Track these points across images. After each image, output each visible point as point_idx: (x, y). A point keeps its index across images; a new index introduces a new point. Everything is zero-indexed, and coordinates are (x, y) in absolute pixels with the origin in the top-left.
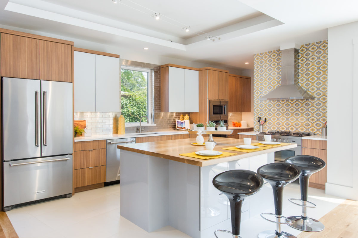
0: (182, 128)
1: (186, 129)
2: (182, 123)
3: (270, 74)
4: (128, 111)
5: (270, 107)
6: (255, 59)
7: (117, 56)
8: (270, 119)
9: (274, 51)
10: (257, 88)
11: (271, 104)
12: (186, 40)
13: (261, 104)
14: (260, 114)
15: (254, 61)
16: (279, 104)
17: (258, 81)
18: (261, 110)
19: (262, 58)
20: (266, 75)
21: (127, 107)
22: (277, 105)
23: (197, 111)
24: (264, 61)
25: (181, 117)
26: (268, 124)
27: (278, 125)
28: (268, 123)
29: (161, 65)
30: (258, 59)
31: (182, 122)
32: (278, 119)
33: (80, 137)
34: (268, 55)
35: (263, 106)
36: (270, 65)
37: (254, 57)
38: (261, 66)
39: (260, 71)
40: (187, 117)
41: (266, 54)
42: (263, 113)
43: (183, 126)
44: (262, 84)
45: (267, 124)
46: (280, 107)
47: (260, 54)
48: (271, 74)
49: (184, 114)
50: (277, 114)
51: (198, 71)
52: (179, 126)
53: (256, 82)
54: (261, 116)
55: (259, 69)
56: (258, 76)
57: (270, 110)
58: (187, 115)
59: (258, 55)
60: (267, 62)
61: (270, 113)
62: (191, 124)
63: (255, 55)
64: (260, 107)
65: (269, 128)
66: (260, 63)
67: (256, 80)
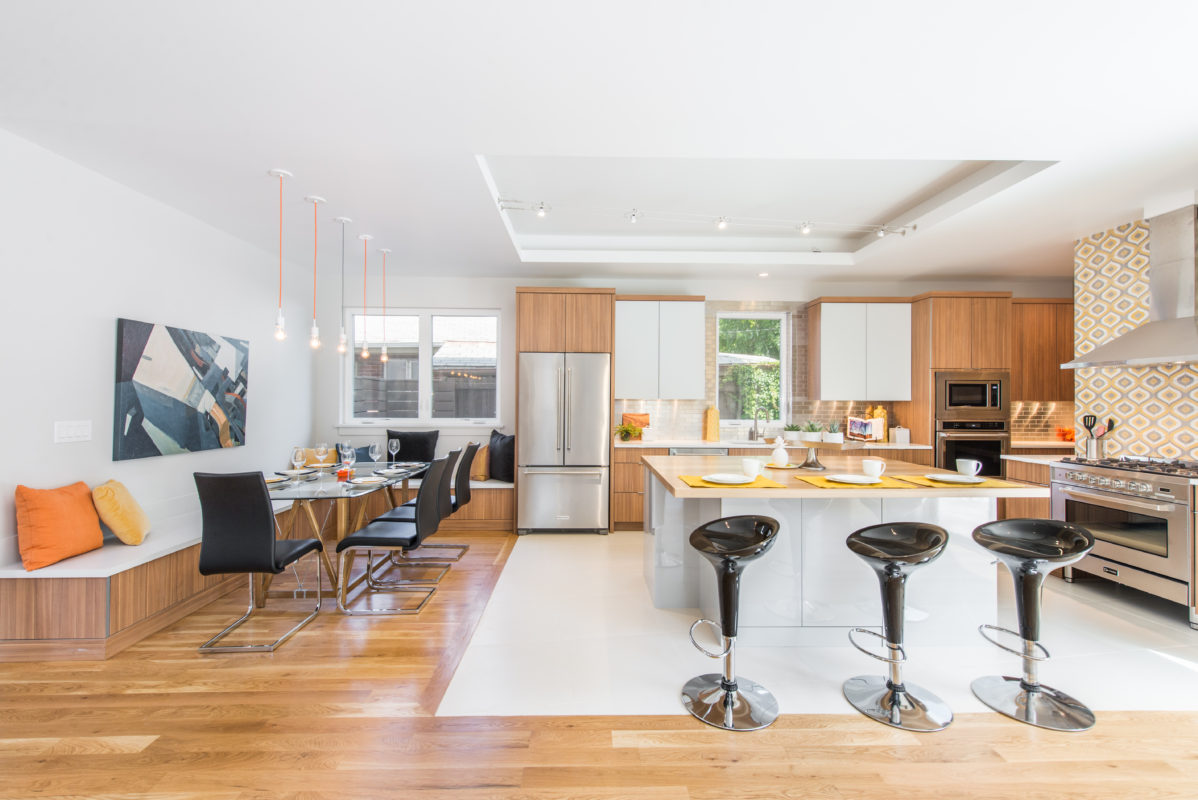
0: (865, 437)
1: (873, 438)
2: (865, 425)
3: (1124, 292)
4: (771, 398)
5: (1125, 387)
6: (1079, 254)
7: (701, 299)
8: (1125, 422)
9: (1135, 223)
10: (1086, 333)
11: (1130, 378)
12: (857, 239)
13: (1096, 378)
14: (1094, 408)
15: (1076, 260)
16: (1154, 377)
17: (1086, 314)
18: (1098, 396)
19: (1098, 248)
20: (1111, 295)
21: (769, 390)
22: (1148, 381)
23: (907, 397)
24: (1105, 256)
25: (868, 411)
26: (1121, 436)
27: (1155, 441)
28: (1120, 434)
29: (808, 300)
30: (1086, 251)
31: (864, 421)
32: (1153, 423)
33: (638, 441)
34: (1116, 237)
35: (1103, 383)
36: (1125, 266)
37: (1076, 248)
38: (1095, 271)
39: (1093, 286)
40: (880, 410)
41: (1111, 233)
42: (1102, 403)
43: (868, 432)
44: (1098, 321)
45: (1117, 437)
46: (1158, 387)
47: (1094, 237)
48: (1130, 291)
49: (874, 404)
50: (1148, 408)
51: (909, 305)
52: (856, 432)
53: (1083, 317)
54: (1099, 412)
55: (1089, 278)
56: (1086, 299)
57: (1124, 395)
58: (880, 407)
59: (1086, 241)
60: (1116, 257)
61: (1125, 405)
62: (891, 430)
63: (1078, 241)
64: (1094, 387)
65: (1124, 448)
66: (1093, 262)
67: (1081, 310)
